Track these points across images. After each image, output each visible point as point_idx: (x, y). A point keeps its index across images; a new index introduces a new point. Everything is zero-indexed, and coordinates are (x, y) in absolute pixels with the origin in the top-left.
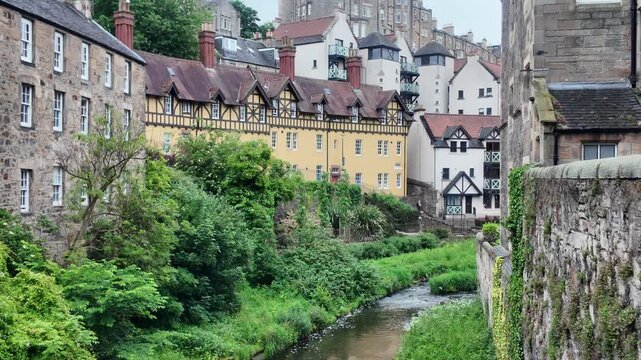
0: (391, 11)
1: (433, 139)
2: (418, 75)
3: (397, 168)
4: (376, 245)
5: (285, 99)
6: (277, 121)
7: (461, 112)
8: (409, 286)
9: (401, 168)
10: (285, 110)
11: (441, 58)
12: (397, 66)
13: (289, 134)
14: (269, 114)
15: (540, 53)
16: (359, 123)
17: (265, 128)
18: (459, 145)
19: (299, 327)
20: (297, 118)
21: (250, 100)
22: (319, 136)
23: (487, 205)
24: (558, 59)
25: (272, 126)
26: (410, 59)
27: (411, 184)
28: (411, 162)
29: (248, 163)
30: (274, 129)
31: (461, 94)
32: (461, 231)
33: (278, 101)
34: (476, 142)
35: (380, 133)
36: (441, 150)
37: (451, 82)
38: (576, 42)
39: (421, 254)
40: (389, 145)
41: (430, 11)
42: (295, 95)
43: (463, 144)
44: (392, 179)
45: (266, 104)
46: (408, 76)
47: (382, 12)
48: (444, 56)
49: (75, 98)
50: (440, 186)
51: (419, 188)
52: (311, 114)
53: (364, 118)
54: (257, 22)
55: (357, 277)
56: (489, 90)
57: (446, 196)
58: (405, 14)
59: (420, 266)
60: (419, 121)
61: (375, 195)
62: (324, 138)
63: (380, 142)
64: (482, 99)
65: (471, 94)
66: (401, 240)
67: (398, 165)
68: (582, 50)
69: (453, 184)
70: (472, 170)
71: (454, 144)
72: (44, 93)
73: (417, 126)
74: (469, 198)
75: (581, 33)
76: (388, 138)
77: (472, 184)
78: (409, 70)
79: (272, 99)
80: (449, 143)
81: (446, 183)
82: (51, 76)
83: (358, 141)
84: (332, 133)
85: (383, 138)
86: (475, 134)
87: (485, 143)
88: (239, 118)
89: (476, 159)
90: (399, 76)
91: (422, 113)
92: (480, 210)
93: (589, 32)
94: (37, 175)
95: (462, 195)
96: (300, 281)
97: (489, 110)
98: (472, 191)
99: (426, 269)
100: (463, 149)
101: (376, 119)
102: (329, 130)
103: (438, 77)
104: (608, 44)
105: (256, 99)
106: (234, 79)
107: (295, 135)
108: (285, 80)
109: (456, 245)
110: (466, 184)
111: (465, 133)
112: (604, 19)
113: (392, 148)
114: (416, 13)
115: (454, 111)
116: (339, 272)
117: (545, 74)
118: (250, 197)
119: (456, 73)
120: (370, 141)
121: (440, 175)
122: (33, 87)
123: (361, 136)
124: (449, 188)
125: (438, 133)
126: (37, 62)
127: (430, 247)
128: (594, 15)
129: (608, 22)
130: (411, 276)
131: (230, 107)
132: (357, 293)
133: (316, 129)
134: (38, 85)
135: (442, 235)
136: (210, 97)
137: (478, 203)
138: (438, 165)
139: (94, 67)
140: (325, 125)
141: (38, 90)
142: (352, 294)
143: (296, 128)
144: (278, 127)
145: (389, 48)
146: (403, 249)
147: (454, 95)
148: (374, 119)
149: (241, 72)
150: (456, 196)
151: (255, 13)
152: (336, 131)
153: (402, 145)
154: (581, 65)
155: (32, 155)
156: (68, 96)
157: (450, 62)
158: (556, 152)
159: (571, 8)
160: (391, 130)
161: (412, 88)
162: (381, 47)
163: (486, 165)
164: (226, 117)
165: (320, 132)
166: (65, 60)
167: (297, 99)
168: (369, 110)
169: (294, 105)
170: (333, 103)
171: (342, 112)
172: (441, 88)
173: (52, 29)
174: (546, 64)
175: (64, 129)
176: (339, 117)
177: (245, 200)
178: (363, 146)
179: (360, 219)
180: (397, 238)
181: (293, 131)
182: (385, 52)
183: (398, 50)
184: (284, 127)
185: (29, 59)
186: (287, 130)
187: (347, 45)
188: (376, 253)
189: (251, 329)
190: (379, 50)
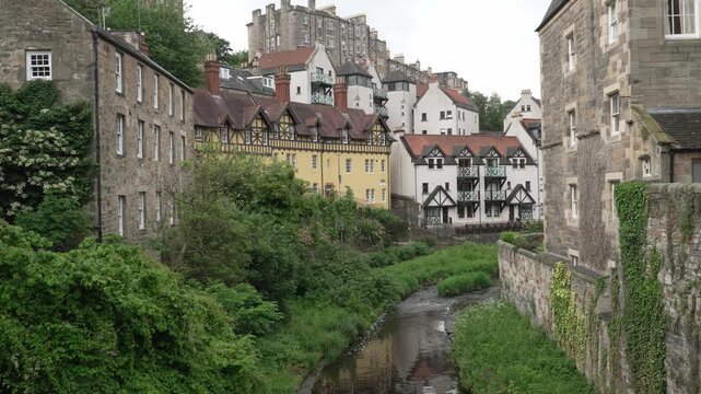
0: (351, 42)
1: (414, 158)
2: (387, 100)
3: (381, 184)
4: (380, 254)
5: (284, 123)
6: (278, 144)
7: (425, 132)
8: (416, 291)
9: (385, 184)
10: (285, 133)
11: (405, 85)
12: (370, 91)
13: (288, 155)
14: (271, 137)
15: (636, 82)
16: (349, 144)
17: (268, 150)
18: (435, 162)
19: (348, 333)
20: (295, 140)
21: (254, 124)
22: (314, 156)
23: (461, 215)
24: (653, 87)
25: (273, 148)
26: (379, 86)
27: (394, 198)
28: (394, 178)
29: (278, 183)
30: (276, 151)
31: (424, 116)
32: (445, 239)
33: (279, 125)
34: (450, 160)
35: (367, 153)
36: (420, 167)
37: (415, 106)
38: (665, 72)
39: (418, 261)
40: (375, 162)
41: (385, 43)
42: (293, 119)
43: (439, 161)
44: (378, 194)
45: (269, 127)
46: (379, 101)
47: (343, 43)
48: (408, 83)
49: (151, 126)
50: (421, 199)
51: (401, 202)
52: (307, 136)
53: (352, 139)
54: (230, 52)
55: (378, 285)
56: (449, 113)
57: (426, 208)
58: (364, 45)
59: (421, 271)
60: (400, 142)
61: (369, 209)
62: (319, 159)
63: (367, 161)
64: (443, 121)
65: (433, 116)
66: (400, 249)
67: (383, 181)
68: (671, 80)
69: (432, 197)
70: (447, 184)
71: (431, 161)
72: (131, 122)
73: (398, 146)
74: (446, 209)
75: (670, 64)
76: (374, 157)
77: (448, 196)
78: (379, 95)
79: (272, 123)
80: (427, 160)
81: (426, 197)
82: (135, 107)
83: (348, 161)
84: (325, 153)
85: (370, 157)
86: (449, 152)
87: (457, 160)
88: (245, 141)
89: (449, 175)
90: (372, 101)
91: (402, 134)
92: (456, 219)
93: (676, 64)
94: (128, 200)
95: (440, 206)
96: (332, 291)
97: (450, 131)
98: (448, 203)
99: (427, 274)
100: (440, 166)
101: (363, 140)
102: (323, 151)
103: (404, 101)
104: (692, 74)
105: (260, 124)
106: (238, 105)
107: (294, 155)
108: (284, 106)
109: (445, 252)
110: (443, 197)
111: (440, 151)
112: (688, 53)
113: (377, 165)
114: (373, 44)
115: (418, 131)
116: (363, 281)
117: (641, 100)
118: (278, 215)
119: (419, 98)
120: (358, 160)
121: (420, 190)
122: (123, 116)
123: (351, 156)
124: (429, 200)
125: (418, 152)
126: (126, 93)
127: (424, 254)
128: (680, 49)
129: (692, 55)
130: (416, 281)
131: (237, 131)
132: (380, 300)
133: (312, 150)
134: (127, 114)
135: (431, 244)
136: (219, 122)
137: (453, 214)
138: (418, 181)
139: (162, 97)
140: (318, 146)
141: (127, 119)
142: (376, 301)
143: (295, 149)
144: (279, 149)
145: (363, 75)
146: (402, 258)
147: (418, 117)
148: (362, 140)
149: (244, 98)
150: (435, 207)
151: (228, 43)
152: (329, 151)
153: (386, 163)
154: (671, 93)
155: (125, 181)
156: (147, 125)
157: (413, 87)
158: (672, 168)
159: (661, 43)
160: (376, 149)
161: (382, 111)
162: (357, 74)
163: (459, 180)
164: (234, 140)
165: (315, 153)
166: (143, 91)
167: (295, 124)
168: (356, 132)
169: (292, 128)
170: (326, 126)
171: (333, 134)
172: (407, 111)
173: (136, 61)
174: (642, 92)
175: (144, 156)
176: (332, 139)
177: (275, 218)
178: (352, 164)
179: (363, 231)
180: (395, 248)
181: (292, 152)
182: (360, 79)
183: (371, 77)
184: (284, 149)
185: (119, 90)
186: (287, 152)
187: (326, 72)
188: (381, 263)
189: (307, 338)
190: (354, 77)
